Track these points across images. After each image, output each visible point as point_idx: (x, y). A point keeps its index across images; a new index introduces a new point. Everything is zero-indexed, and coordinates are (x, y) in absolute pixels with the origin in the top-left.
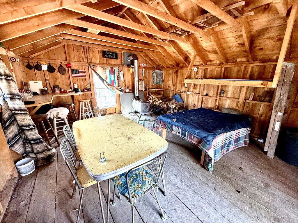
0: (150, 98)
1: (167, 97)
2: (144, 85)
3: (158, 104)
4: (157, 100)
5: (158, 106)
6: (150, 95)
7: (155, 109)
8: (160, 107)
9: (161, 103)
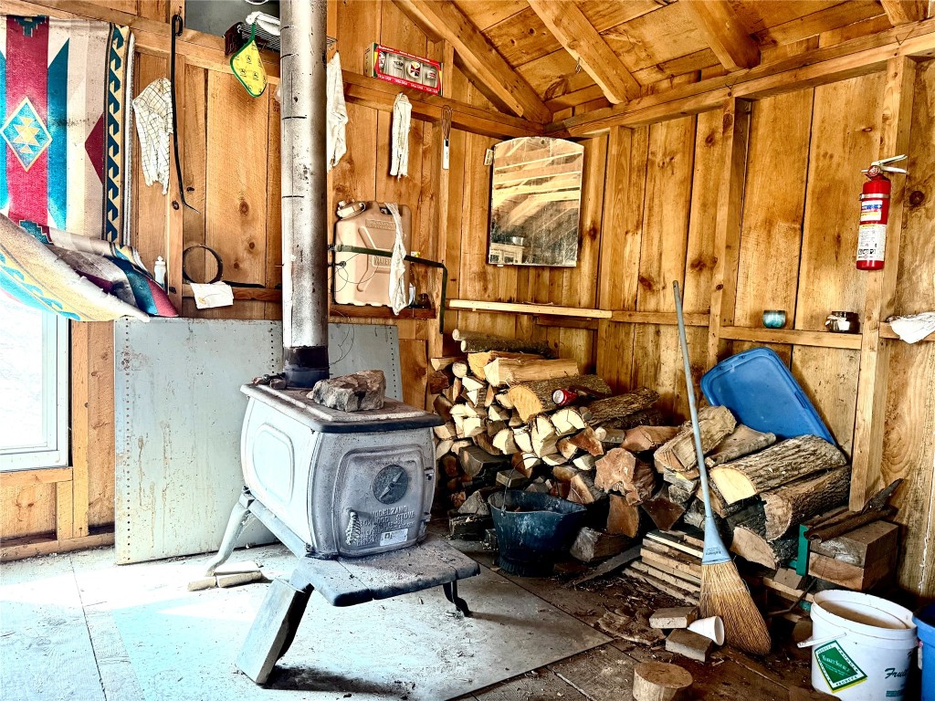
0: (462, 389)
1: (626, 379)
2: (399, 253)
3: (538, 446)
4: (527, 403)
5: (542, 469)
6: (463, 358)
7: (500, 502)
8: (554, 480)
9: (575, 435)
